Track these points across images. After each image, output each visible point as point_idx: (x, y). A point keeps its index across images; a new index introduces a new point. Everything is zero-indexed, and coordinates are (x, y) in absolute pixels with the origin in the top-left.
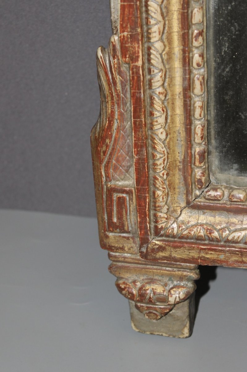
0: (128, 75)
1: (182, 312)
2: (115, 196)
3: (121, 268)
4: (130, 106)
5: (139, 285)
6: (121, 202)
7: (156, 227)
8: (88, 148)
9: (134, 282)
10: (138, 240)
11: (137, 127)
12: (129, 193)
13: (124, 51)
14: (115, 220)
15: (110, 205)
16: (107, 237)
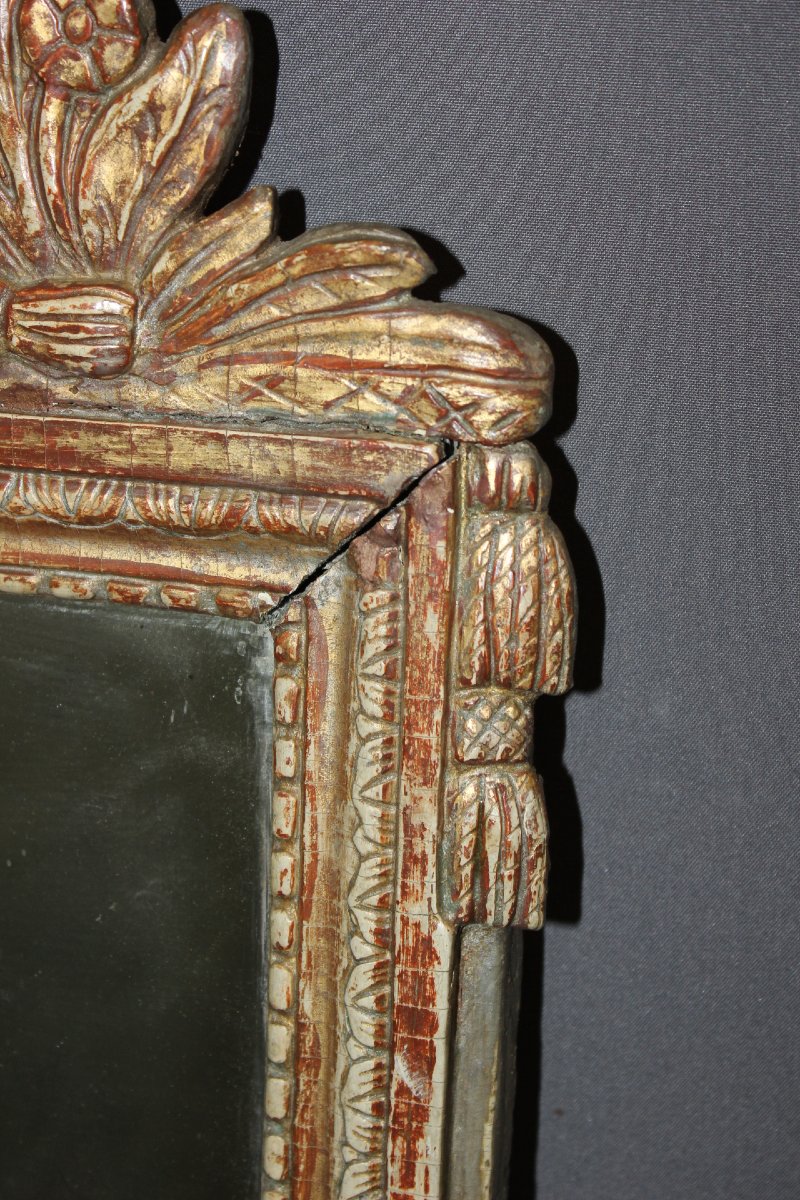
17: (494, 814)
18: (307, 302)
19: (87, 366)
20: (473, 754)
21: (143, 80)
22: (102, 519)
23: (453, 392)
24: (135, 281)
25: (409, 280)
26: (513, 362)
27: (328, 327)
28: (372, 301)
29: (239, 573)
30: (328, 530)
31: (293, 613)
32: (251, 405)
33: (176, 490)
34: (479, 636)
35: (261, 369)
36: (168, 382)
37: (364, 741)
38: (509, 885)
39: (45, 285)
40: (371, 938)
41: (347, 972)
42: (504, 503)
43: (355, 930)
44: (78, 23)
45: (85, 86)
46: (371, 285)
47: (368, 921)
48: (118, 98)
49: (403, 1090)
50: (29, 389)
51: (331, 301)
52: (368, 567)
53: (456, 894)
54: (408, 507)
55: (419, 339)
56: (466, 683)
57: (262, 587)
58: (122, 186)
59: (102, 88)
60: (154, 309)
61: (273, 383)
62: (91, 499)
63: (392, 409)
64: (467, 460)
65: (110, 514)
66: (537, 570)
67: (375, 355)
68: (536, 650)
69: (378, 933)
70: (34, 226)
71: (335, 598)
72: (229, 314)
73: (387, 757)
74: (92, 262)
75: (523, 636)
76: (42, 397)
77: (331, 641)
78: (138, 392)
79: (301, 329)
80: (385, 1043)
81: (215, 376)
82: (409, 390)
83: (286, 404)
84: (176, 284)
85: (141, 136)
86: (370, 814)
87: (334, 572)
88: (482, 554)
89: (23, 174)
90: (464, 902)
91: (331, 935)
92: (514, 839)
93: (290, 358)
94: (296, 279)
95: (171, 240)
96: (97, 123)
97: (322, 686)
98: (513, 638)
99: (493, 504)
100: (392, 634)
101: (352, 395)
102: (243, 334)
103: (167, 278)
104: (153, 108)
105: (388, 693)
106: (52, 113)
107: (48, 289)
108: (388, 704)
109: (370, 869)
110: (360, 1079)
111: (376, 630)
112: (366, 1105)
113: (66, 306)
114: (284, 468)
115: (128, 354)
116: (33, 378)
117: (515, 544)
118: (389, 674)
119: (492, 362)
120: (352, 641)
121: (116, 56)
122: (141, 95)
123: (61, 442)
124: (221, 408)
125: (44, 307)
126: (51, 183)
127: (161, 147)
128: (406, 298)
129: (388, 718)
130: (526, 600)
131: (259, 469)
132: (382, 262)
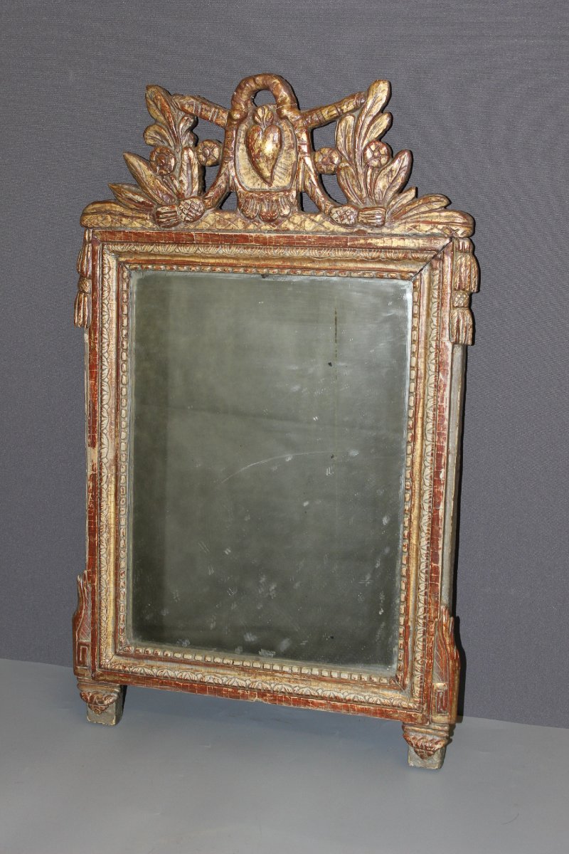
0: (90, 589)
1: (112, 710)
2: (81, 647)
3: (83, 685)
4: (90, 604)
5: (91, 694)
6: (84, 650)
7: (100, 664)
8: (71, 623)
9: (89, 693)
10: (91, 671)
11: (93, 614)
12: (88, 646)
13: (89, 578)
14: (81, 659)
15: (79, 652)
16: (77, 668)
17: (461, 318)
18: (423, 209)
19: (375, 225)
20: (457, 305)
21: (389, 165)
22: (377, 258)
23: (454, 228)
24: (386, 207)
25: (444, 204)
26: (466, 221)
27: (427, 215)
28: (436, 209)
29: (406, 269)
30: (426, 258)
31: (418, 277)
32: (410, 232)
33: (393, 251)
34: (458, 279)
35: (413, 224)
36: (392, 228)
37: (433, 303)
38: (464, 334)
39: (366, 208)
40: (434, 347)
41: (429, 356)
42: (464, 252)
43: (431, 346)
44: (376, 154)
45: (377, 167)
46: (436, 206)
47: (434, 344)
48: (384, 169)
49: (441, 380)
50: (362, 230)
51: (427, 209)
52: (434, 265)
53: (453, 336)
54: (443, 252)
55: (446, 217)
56: (455, 289)
57: (411, 272)
58: (384, 187)
59: (380, 167)
60: (389, 213)
61: (415, 227)
62: (375, 254)
63: (440, 232)
64: (456, 242)
65: (379, 257)
66: (470, 265)
67: (437, 220)
68: (470, 282)
69: (436, 346)
70: (365, 196)
71: (427, 273)
72: (406, 213)
73: (438, 306)
74: (377, 203)
75: (467, 278)
76: (364, 232)
77: (426, 283)
78: (385, 230)
79: (421, 215)
80: (437, 371)
81: (402, 227)
82: (443, 227)
83: (417, 232)
84: (395, 207)
85: (388, 177)
86: (435, 320)
87: (427, 267)
88: (459, 262)
89: (362, 186)
90: (455, 338)
91: (426, 349)
92: (465, 323)
93: (418, 222)
94: (421, 205)
95: (394, 198)
96: (379, 174)
97: (424, 293)
98: (465, 279)
99: (461, 251)
100: (439, 279)
101: (432, 229)
102: (408, 217)
103: (393, 206)
104: (391, 171)
105: (439, 292)
106: (369, 173)
107: (367, 209)
108: (439, 295)
109: (435, 331)
110: (432, 379)
111: (437, 278)
112: (433, 386)
113: (371, 212)
114: (417, 245)
115: (384, 222)
116: (362, 228)
117: (466, 260)
118: (439, 288)
119: (461, 221)
120: (431, 281)
121: (384, 160)
122: (389, 168)
123: (368, 242)
124: (403, 233)
125: (367, 213)
126: (369, 187)
127: (393, 179)
128: (443, 209)
129: (439, 298)
130: (468, 271)
131: (412, 245)
132: (439, 201)
